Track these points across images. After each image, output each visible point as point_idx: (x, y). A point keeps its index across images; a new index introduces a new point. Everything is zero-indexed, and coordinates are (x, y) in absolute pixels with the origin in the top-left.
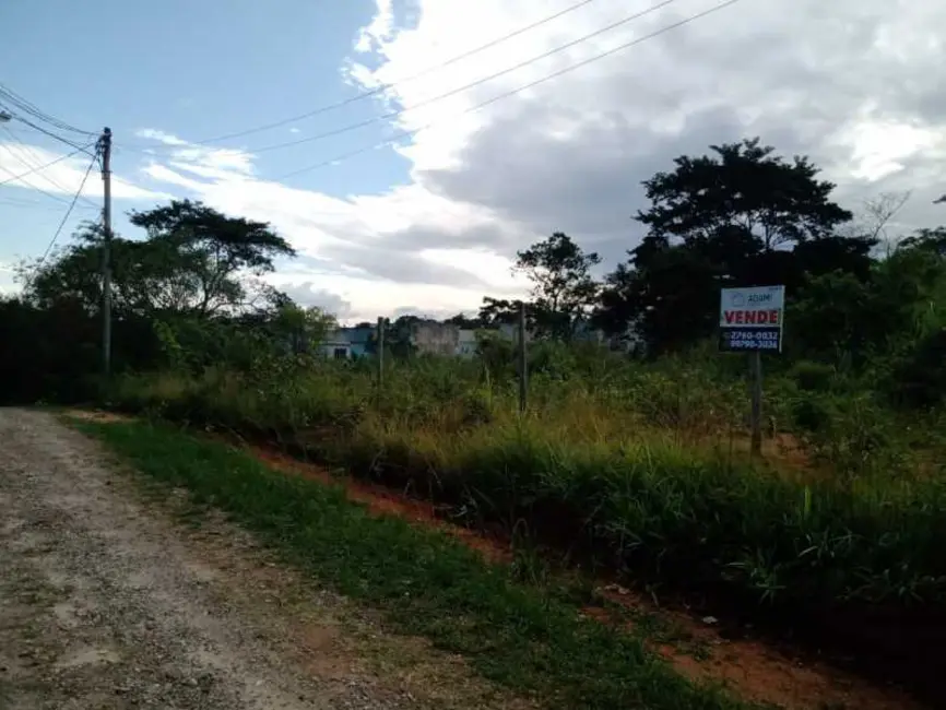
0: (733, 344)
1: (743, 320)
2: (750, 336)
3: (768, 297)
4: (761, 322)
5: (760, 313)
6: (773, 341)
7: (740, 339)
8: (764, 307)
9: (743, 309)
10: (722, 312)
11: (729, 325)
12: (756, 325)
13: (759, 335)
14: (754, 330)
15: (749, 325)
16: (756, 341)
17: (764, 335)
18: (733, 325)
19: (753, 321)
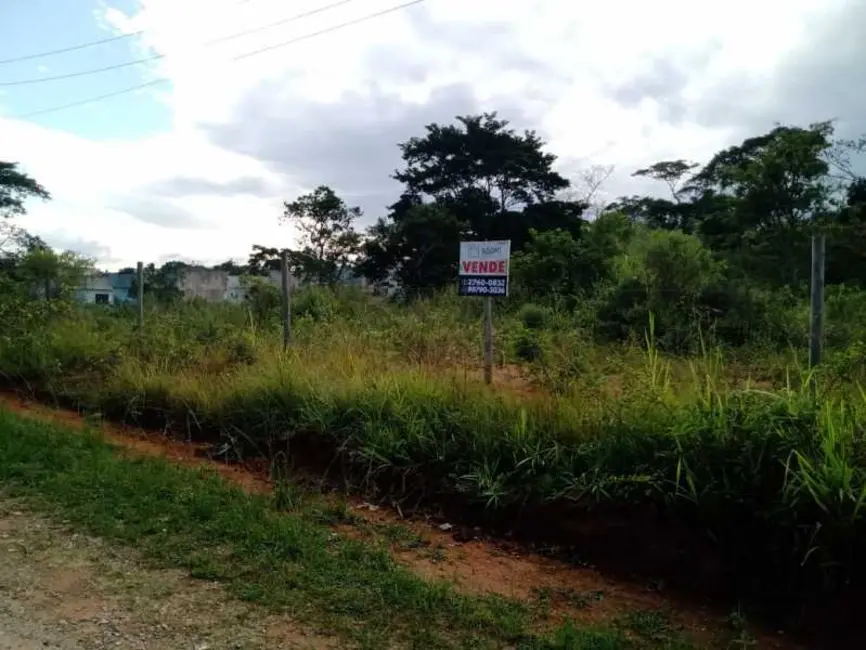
0: (470, 289)
1: (478, 269)
2: (483, 282)
3: (496, 250)
4: (491, 271)
5: (492, 263)
6: (501, 287)
7: (476, 285)
8: (495, 258)
9: (478, 260)
10: (461, 262)
11: (466, 274)
12: (488, 274)
13: (490, 282)
14: (487, 278)
15: (483, 274)
16: (488, 287)
17: (495, 282)
18: (470, 273)
19: (485, 270)
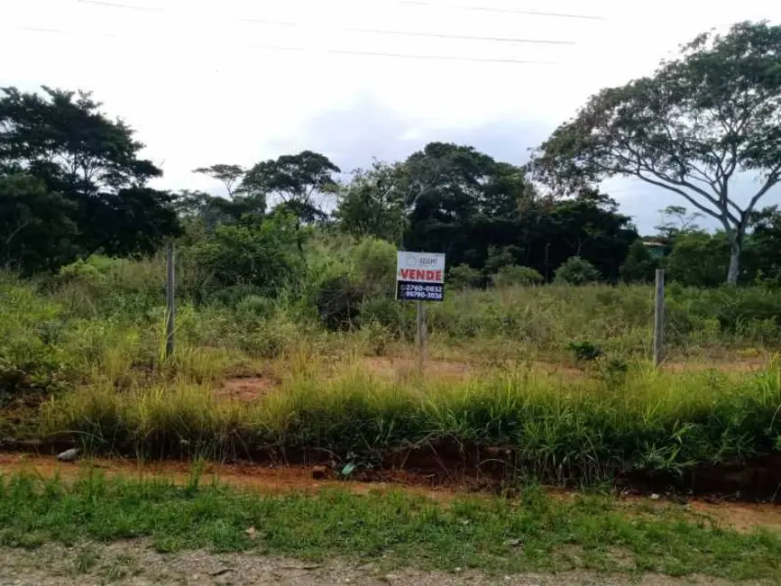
0: (408, 294)
1: (415, 276)
2: (421, 288)
3: (433, 261)
4: (428, 279)
5: (429, 272)
6: (439, 293)
7: (413, 290)
8: (430, 268)
9: (416, 269)
10: (398, 269)
11: (404, 280)
12: (425, 281)
13: (427, 288)
14: (425, 285)
15: (420, 280)
16: (426, 293)
17: (432, 289)
18: (408, 279)
19: (423, 278)
